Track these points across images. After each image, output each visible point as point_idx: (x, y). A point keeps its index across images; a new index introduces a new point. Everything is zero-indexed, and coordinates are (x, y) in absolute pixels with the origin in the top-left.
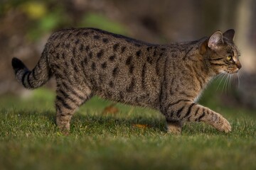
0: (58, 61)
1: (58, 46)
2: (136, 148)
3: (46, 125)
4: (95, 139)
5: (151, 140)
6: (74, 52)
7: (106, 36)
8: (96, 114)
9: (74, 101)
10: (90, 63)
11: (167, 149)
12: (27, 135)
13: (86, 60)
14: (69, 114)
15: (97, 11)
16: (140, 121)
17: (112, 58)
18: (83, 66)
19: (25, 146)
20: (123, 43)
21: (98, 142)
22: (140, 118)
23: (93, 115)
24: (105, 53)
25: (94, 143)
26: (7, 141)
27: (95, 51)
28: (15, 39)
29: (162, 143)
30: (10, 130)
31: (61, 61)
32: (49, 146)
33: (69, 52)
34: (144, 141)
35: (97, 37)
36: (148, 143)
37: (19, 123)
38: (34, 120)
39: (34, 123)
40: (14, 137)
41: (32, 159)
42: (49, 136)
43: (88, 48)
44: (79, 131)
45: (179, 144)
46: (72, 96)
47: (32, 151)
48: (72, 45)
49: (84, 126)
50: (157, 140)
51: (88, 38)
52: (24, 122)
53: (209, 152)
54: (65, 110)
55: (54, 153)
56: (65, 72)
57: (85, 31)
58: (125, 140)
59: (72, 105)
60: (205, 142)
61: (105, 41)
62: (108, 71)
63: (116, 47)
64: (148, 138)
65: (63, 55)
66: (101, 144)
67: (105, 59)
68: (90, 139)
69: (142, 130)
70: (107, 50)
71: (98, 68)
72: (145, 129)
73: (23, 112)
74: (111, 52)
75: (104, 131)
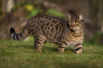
0: (33, 28)
1: (32, 23)
2: (67, 59)
3: (33, 51)
4: (52, 56)
5: (73, 56)
6: (38, 23)
7: (50, 18)
8: (52, 46)
9: (41, 41)
10: (44, 27)
11: (79, 59)
12: (26, 54)
13: (43, 26)
14: (40, 46)
15: (52, 8)
16: (69, 49)
17: (52, 25)
18: (42, 28)
19: (26, 58)
20: (56, 20)
21: (53, 57)
22: (69, 48)
23: (51, 47)
24: (50, 24)
25: (51, 57)
26: (19, 57)
27: (46, 23)
28: (22, 19)
29: (77, 57)
30: (20, 53)
31: (34, 28)
32: (34, 59)
33: (36, 24)
34: (70, 56)
35: (47, 18)
36: (72, 57)
37: (23, 50)
38: (29, 49)
39: (29, 50)
40: (21, 55)
41: (28, 63)
42: (34, 55)
43: (43, 22)
44: (46, 53)
45: (83, 57)
46: (40, 39)
47: (28, 61)
48: (37, 21)
49: (48, 51)
50: (75, 56)
51: (43, 18)
52: (25, 50)
53: (94, 61)
54: (39, 45)
55: (36, 61)
56: (36, 31)
57: (42, 16)
58: (63, 56)
59: (41, 42)
60: (93, 57)
61: (50, 19)
62: (50, 30)
63: (53, 21)
64: (72, 55)
65: (34, 25)
66: (54, 58)
67: (49, 26)
68: (50, 56)
69: (70, 53)
70: (50, 22)
71: (47, 29)
72: (70, 52)
73: (25, 46)
74: (51, 23)
75: (55, 53)
